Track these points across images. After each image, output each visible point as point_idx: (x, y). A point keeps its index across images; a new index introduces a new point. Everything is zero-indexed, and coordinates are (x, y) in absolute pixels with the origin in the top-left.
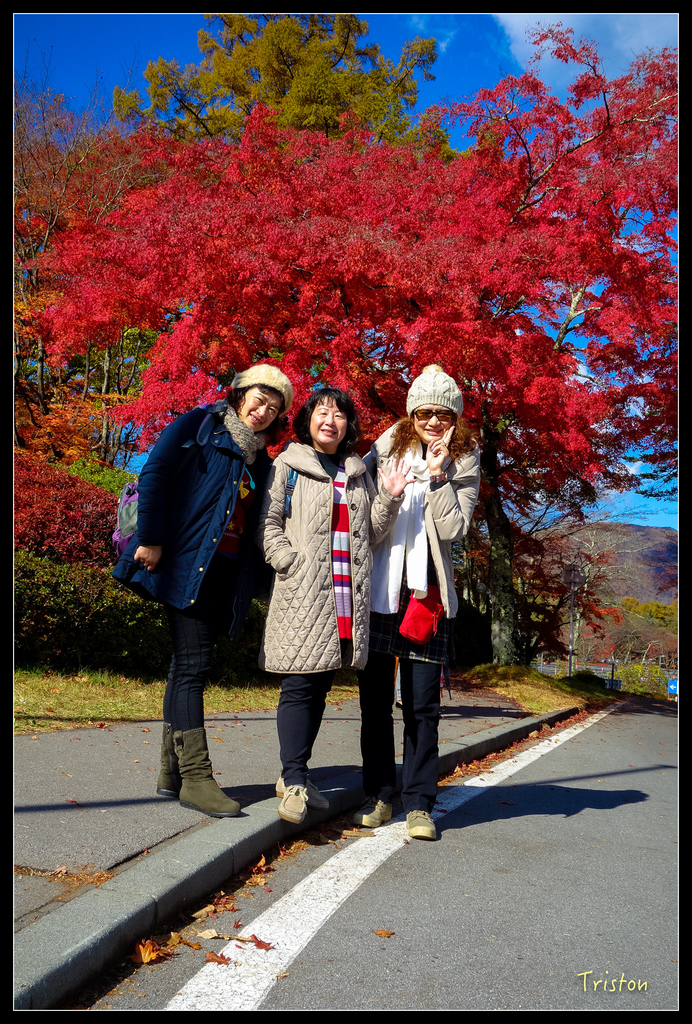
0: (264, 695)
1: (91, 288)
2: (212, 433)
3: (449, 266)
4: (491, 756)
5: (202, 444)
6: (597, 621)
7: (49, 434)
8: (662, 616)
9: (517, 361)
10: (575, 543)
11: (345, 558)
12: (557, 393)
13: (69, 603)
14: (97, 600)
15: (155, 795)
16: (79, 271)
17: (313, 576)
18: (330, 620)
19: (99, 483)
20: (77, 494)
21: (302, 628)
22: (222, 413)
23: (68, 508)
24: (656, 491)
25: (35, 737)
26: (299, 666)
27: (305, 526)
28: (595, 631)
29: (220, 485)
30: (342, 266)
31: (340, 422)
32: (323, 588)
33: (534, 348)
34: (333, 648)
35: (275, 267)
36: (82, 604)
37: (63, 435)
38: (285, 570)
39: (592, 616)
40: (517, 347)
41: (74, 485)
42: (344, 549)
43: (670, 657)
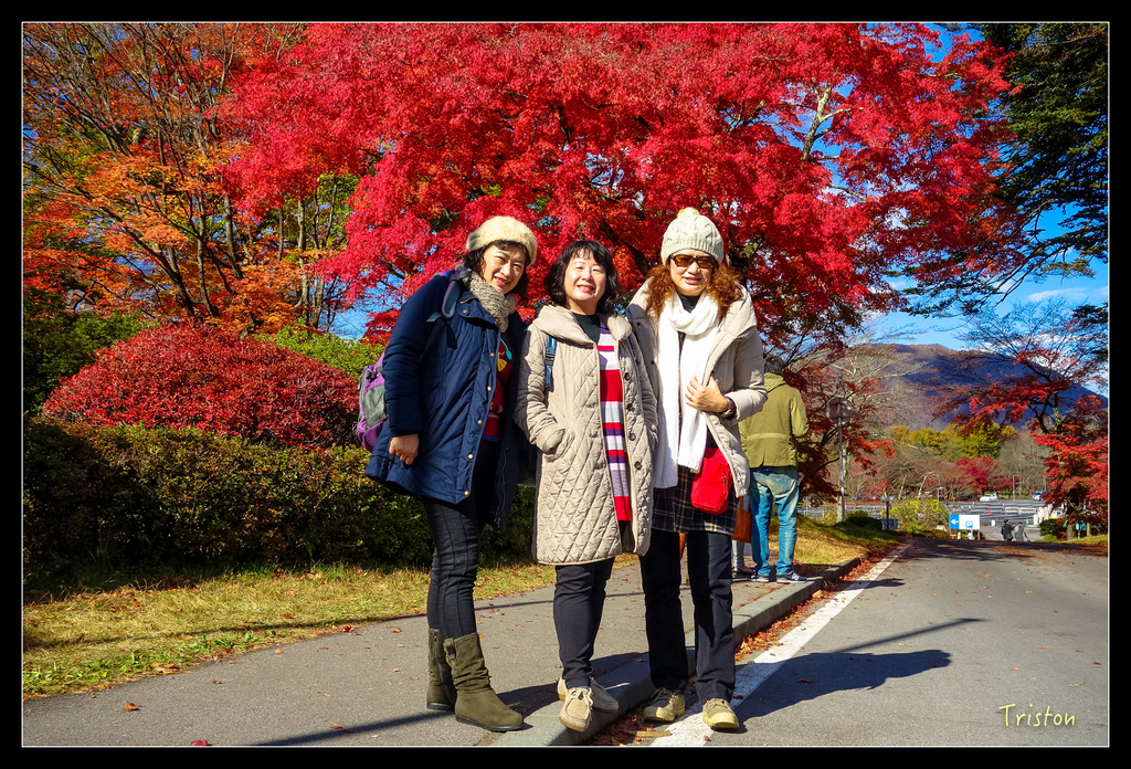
0: (516, 575)
1: (280, 133)
2: (458, 302)
3: (680, 76)
4: (776, 625)
5: (449, 316)
6: (866, 456)
7: (246, 301)
8: (935, 443)
9: (764, 177)
10: (836, 371)
11: (618, 431)
12: (811, 210)
13: (293, 492)
14: (324, 487)
15: (426, 710)
16: (265, 115)
17: (585, 454)
18: (607, 503)
19: (310, 353)
20: (289, 369)
21: (577, 513)
22: (466, 279)
23: (281, 385)
24: (923, 307)
25: (278, 651)
26: (575, 556)
27: (571, 400)
28: (865, 467)
29: (475, 360)
30: (558, 87)
31: (599, 277)
32: (597, 467)
33: (783, 161)
34: (613, 533)
35: (484, 93)
36: (308, 493)
37: (263, 299)
38: (553, 450)
39: (860, 450)
40: (763, 162)
41: (283, 359)
42: (617, 420)
43: (948, 489)
